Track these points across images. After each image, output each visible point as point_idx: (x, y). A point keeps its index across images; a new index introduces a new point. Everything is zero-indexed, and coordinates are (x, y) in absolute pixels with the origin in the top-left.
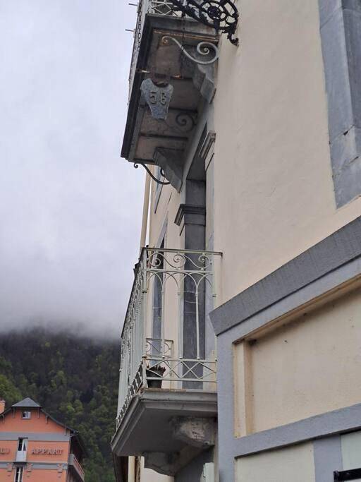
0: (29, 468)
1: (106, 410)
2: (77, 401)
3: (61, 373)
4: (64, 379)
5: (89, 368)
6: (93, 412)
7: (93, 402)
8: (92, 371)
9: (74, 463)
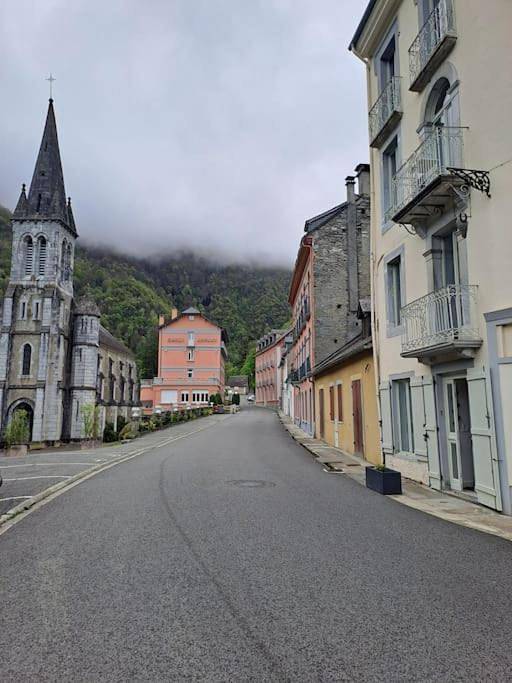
0: (196, 349)
1: (220, 310)
2: (201, 305)
3: (188, 286)
4: (191, 291)
5: (206, 282)
6: (212, 312)
7: (210, 305)
8: (209, 285)
9: (223, 347)
